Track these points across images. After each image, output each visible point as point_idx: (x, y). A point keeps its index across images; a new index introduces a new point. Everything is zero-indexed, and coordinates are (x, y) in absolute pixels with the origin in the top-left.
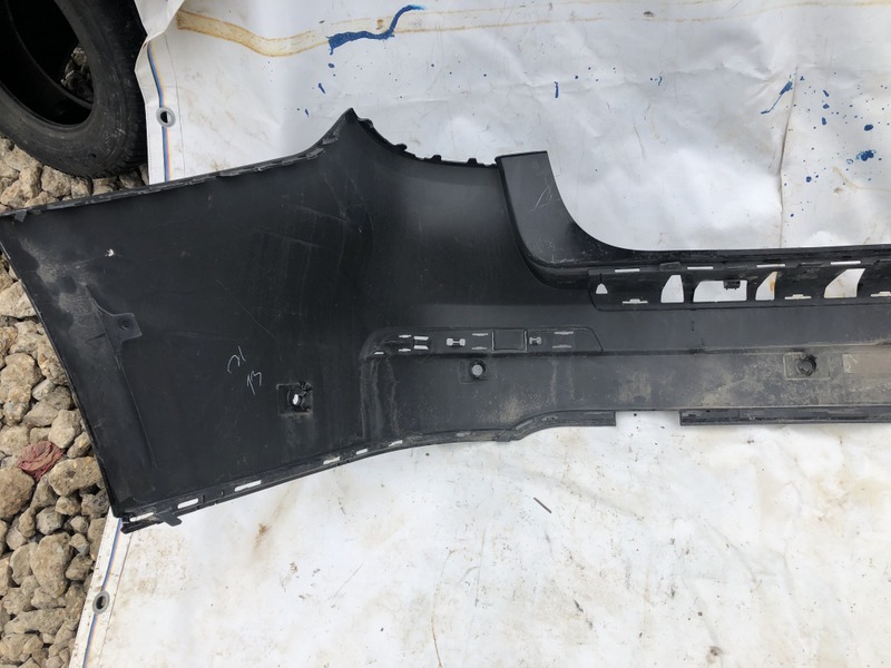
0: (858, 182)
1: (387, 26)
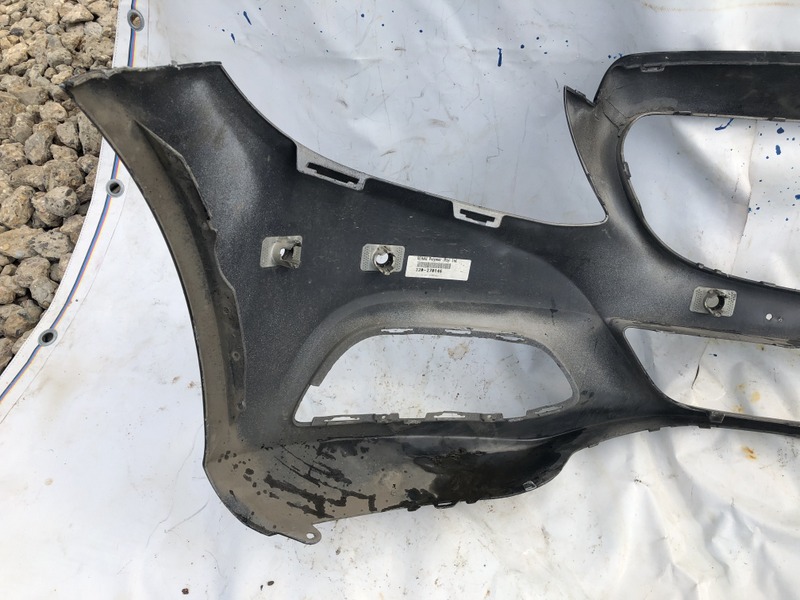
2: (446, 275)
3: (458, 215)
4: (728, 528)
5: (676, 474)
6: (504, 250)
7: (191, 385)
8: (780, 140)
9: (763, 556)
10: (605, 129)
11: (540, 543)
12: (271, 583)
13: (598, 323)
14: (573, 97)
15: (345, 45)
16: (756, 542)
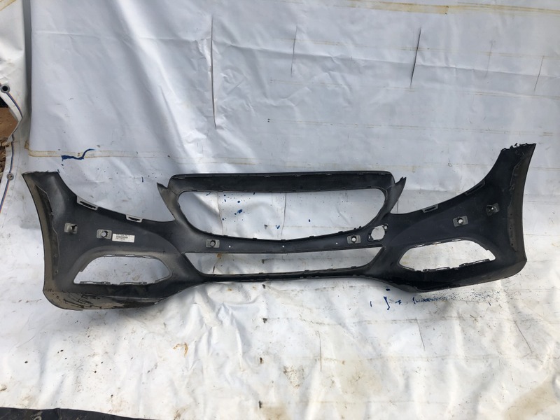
1: (81, 156)
2: (126, 240)
3: (128, 218)
4: (222, 311)
5: (209, 301)
6: (146, 232)
7: (27, 302)
8: (225, 198)
9: (233, 316)
10: (172, 195)
11: (163, 327)
12: (62, 351)
13: (179, 255)
14: (160, 186)
15: (92, 178)
16: (230, 312)
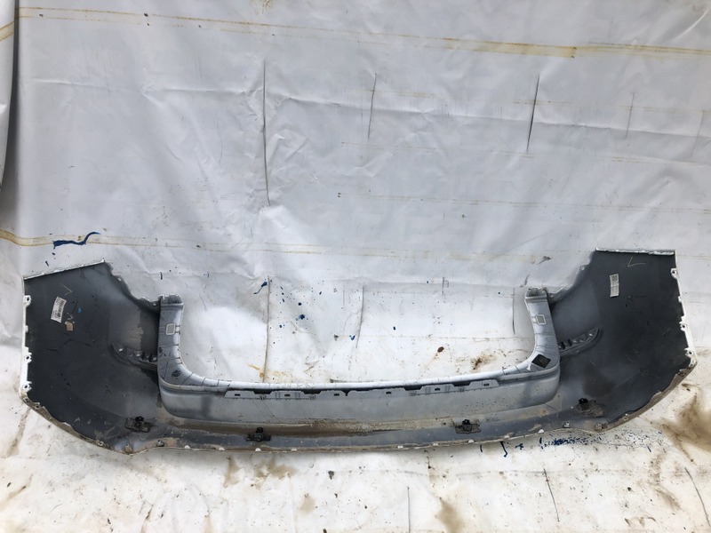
0: (302, 329)
1: (83, 239)
